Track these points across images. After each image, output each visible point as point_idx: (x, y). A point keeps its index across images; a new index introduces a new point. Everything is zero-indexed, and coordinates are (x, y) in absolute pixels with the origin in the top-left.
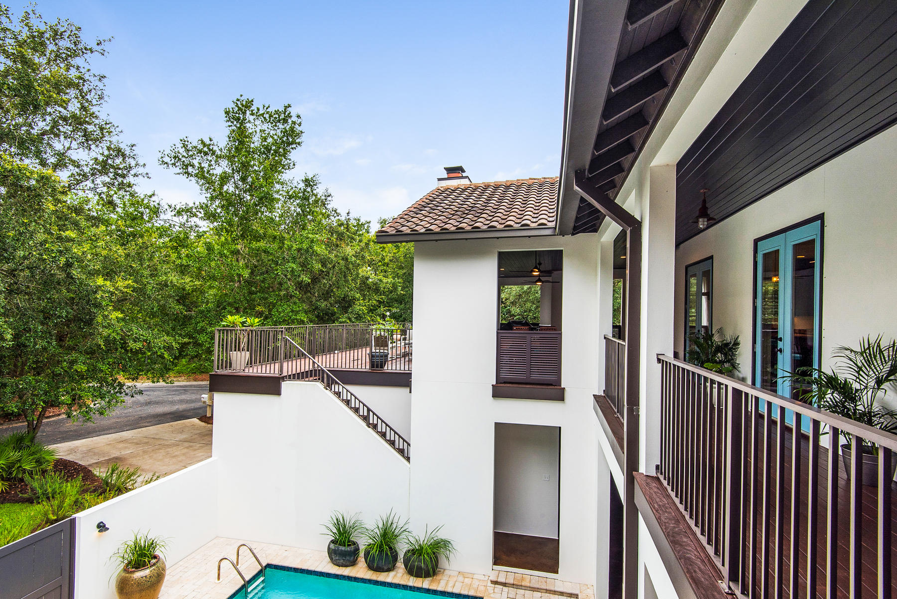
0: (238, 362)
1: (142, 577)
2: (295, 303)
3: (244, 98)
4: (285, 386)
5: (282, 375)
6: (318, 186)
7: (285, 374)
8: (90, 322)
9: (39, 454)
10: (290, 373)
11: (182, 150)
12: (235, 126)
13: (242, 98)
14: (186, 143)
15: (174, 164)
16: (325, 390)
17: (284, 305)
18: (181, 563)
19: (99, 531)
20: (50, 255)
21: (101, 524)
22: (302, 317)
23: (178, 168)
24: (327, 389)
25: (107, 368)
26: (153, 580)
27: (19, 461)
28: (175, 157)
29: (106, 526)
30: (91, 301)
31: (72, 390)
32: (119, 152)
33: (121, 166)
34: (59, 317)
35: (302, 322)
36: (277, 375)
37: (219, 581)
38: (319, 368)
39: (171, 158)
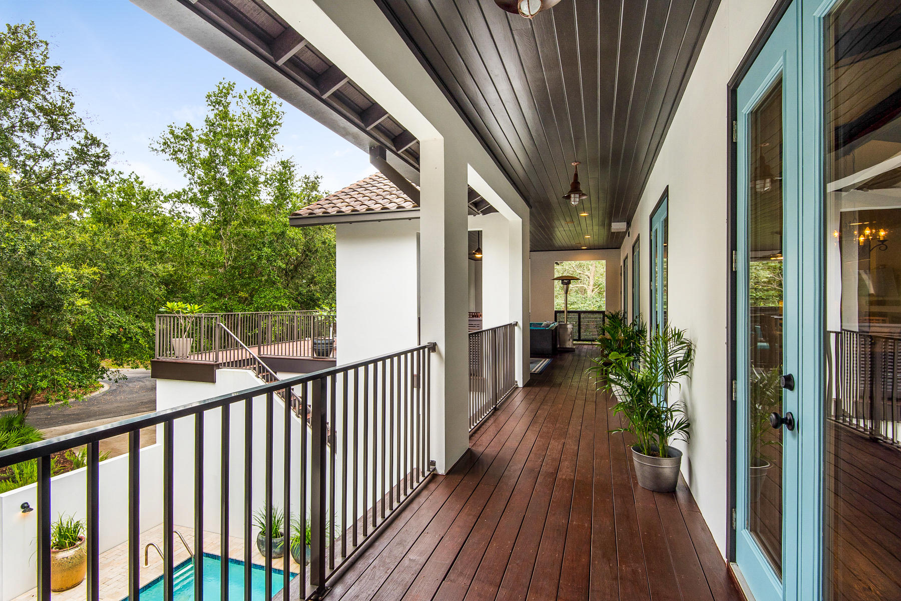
0: (181, 350)
1: (63, 558)
2: (278, 289)
3: (227, 81)
4: (220, 373)
5: (218, 363)
6: (296, 167)
7: (220, 361)
8: (58, 309)
9: (27, 436)
10: (225, 361)
11: (170, 136)
12: (218, 109)
13: (224, 81)
14: (174, 129)
15: (163, 150)
16: (256, 378)
17: (266, 290)
18: (119, 547)
19: (23, 512)
20: (8, 244)
21: (26, 505)
22: (284, 303)
23: (167, 154)
24: (258, 377)
25: (84, 353)
26: (74, 561)
27: (6, 442)
28: (165, 144)
29: (30, 507)
30: (57, 288)
31: (52, 374)
32: (95, 142)
33: (101, 155)
34: (25, 304)
35: (282, 308)
36: (213, 363)
37: (147, 566)
38: (251, 357)
39: (160, 144)
